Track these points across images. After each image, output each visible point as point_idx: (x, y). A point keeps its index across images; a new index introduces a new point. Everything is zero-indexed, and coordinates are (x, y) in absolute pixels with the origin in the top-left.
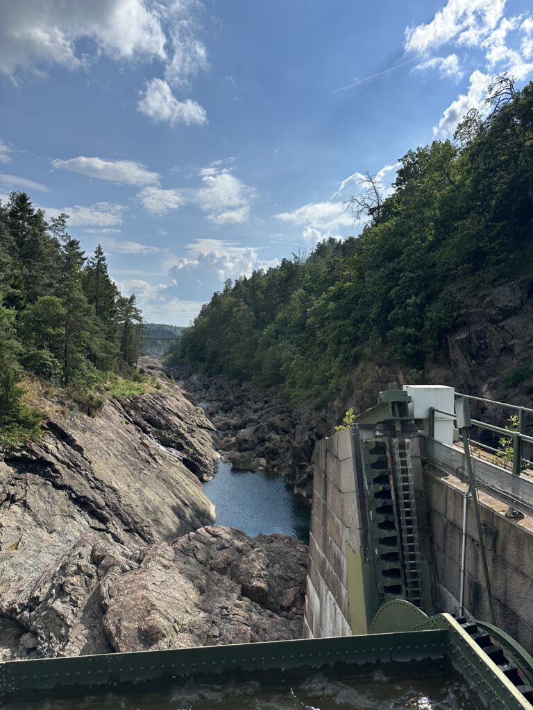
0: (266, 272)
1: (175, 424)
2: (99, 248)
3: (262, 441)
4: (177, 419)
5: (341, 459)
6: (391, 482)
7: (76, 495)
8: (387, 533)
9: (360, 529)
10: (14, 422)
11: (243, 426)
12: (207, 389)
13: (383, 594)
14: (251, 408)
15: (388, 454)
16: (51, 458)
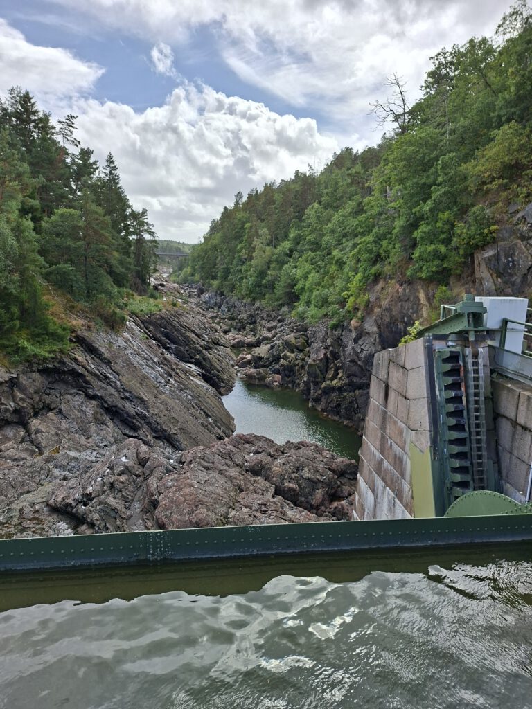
0: (278, 185)
1: (192, 341)
2: (110, 157)
3: (277, 359)
4: (194, 336)
5: (408, 368)
6: (463, 389)
7: (108, 404)
8: (455, 435)
9: (430, 431)
10: (43, 334)
11: (258, 344)
12: (220, 308)
13: (451, 489)
14: (265, 327)
15: (461, 363)
16: (80, 370)
